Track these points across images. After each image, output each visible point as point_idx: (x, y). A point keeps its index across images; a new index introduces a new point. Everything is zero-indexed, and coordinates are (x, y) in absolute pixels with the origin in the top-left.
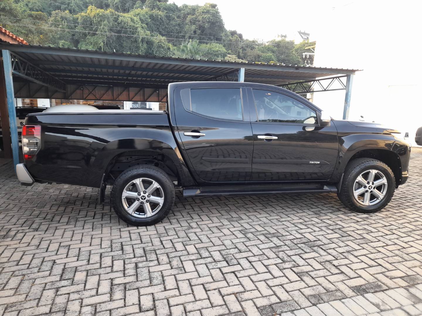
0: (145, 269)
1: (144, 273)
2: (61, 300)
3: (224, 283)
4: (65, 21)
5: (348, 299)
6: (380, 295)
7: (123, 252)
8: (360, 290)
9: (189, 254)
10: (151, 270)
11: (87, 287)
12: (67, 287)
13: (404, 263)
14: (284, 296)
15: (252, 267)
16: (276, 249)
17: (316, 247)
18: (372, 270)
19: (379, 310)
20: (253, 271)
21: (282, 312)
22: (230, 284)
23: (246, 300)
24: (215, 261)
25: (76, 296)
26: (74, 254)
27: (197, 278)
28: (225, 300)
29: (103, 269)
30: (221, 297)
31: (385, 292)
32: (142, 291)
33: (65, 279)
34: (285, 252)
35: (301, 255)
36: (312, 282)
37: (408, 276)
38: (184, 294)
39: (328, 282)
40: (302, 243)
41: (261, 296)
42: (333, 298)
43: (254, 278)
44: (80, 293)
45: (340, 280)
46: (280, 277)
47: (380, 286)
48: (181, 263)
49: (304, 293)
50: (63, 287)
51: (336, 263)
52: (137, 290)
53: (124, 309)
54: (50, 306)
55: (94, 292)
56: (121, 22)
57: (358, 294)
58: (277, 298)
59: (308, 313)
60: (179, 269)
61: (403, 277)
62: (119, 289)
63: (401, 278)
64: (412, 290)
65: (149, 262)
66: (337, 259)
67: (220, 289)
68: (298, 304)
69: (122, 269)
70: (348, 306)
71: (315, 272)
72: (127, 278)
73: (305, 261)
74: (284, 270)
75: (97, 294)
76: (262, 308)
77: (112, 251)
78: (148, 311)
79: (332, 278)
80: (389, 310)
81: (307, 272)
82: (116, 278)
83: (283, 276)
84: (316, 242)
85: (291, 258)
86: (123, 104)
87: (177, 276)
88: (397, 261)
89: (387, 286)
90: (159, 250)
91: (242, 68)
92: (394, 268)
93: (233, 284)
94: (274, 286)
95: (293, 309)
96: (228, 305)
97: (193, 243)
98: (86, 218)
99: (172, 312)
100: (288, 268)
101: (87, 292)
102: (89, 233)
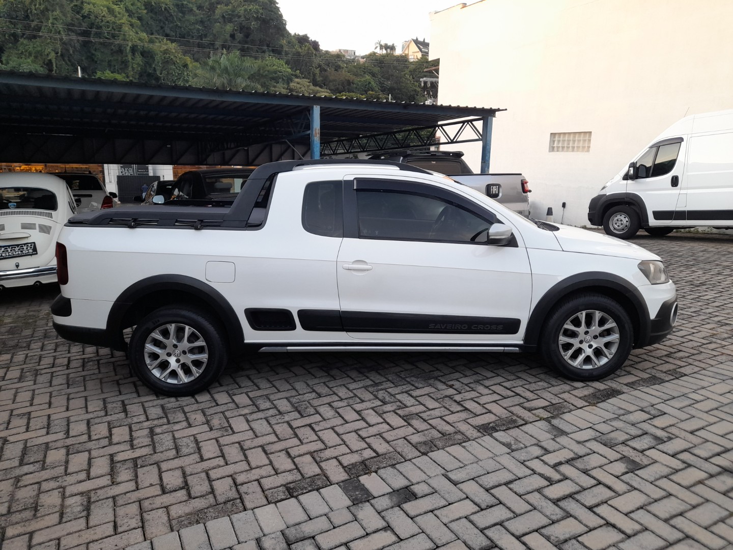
0: (166, 434)
1: (165, 441)
2: (25, 494)
3: (295, 441)
5: (470, 442)
6: (515, 432)
7: (127, 415)
8: (487, 429)
9: (238, 407)
10: (176, 436)
11: (70, 470)
12: (35, 474)
13: (550, 389)
14: (382, 447)
15: (337, 415)
16: (374, 387)
17: (433, 380)
18: (506, 403)
19: (509, 451)
20: (339, 421)
21: (379, 468)
22: (304, 442)
23: (328, 459)
24: (280, 413)
25: (53, 484)
26: (39, 425)
27: (252, 439)
28: (297, 462)
29: (94, 442)
30: (289, 460)
31: (520, 427)
32: (164, 466)
33: (29, 462)
34: (388, 390)
35: (409, 392)
36: (424, 426)
37: (553, 405)
38: (232, 462)
39: (445, 423)
40: (412, 376)
41: (349, 451)
42: (451, 443)
43: (340, 430)
44: (60, 479)
45: (461, 419)
46: (378, 424)
47: (515, 421)
48: (225, 421)
49: (411, 441)
50: (26, 474)
51: (458, 398)
52: (155, 466)
53: (136, 492)
54: (6, 505)
55: (83, 476)
56: (89, 14)
57: (485, 433)
58: (372, 451)
59: (415, 465)
60: (223, 429)
61: (546, 407)
62: (126, 467)
63: (543, 408)
64: (555, 422)
65: (172, 425)
66: (460, 393)
67: (289, 450)
68: (401, 456)
69: (127, 438)
70: (469, 450)
71: (428, 413)
72: (137, 450)
73: (416, 399)
74: (384, 415)
75: (89, 478)
76: (350, 467)
77: (106, 415)
78: (175, 491)
79: (450, 418)
80: (522, 448)
81: (417, 414)
82: (118, 452)
83: (382, 423)
84: (432, 373)
85: (395, 397)
86: (103, 168)
87: (220, 439)
88: (542, 387)
89: (523, 420)
90: (189, 406)
91: (315, 106)
92: (536, 397)
93: (308, 441)
94: (369, 437)
95: (394, 462)
96: (301, 469)
97: (245, 391)
98: (54, 369)
99: (215, 487)
100: (390, 412)
101: (71, 477)
102: (62, 391)
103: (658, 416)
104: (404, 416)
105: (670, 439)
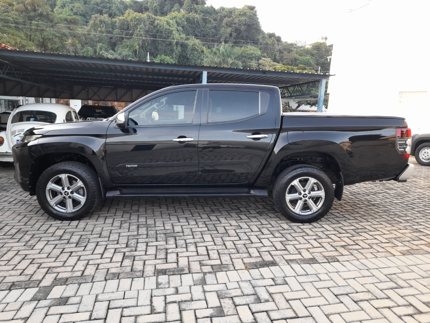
3: (52, 260)
4: (104, 24)
5: (140, 278)
6: (175, 277)
9: (52, 236)
13: (233, 255)
14: (89, 272)
15: (93, 249)
16: (134, 236)
17: (172, 237)
18: (195, 258)
19: (155, 288)
20: (90, 253)
23: (53, 273)
24: (67, 243)
27: (35, 254)
28: (37, 271)
31: (182, 275)
34: (139, 239)
35: (149, 243)
36: (128, 264)
37: (222, 265)
38: (9, 264)
40: (164, 234)
41: (70, 270)
42: (129, 276)
43: (83, 258)
45: (155, 264)
47: (182, 270)
48: (36, 242)
49: (109, 271)
51: (171, 251)
56: (157, 25)
57: (156, 275)
58: (81, 273)
59: (92, 286)
60: (29, 246)
61: (215, 265)
63: (212, 265)
64: (208, 276)
65: (11, 240)
66: (177, 247)
67: (43, 263)
68: (93, 279)
70: (133, 283)
71: (142, 257)
73: (147, 247)
74: (117, 253)
76: (59, 279)
79: (149, 262)
80: (164, 288)
81: (135, 256)
83: (109, 258)
84: (177, 233)
85: (137, 244)
87: (21, 251)
89: (190, 271)
90: (31, 231)
91: (204, 72)
92: (217, 258)
93: (59, 260)
94: (91, 265)
100: (122, 252)
103: (279, 285)
104: (126, 256)
105: (267, 301)
